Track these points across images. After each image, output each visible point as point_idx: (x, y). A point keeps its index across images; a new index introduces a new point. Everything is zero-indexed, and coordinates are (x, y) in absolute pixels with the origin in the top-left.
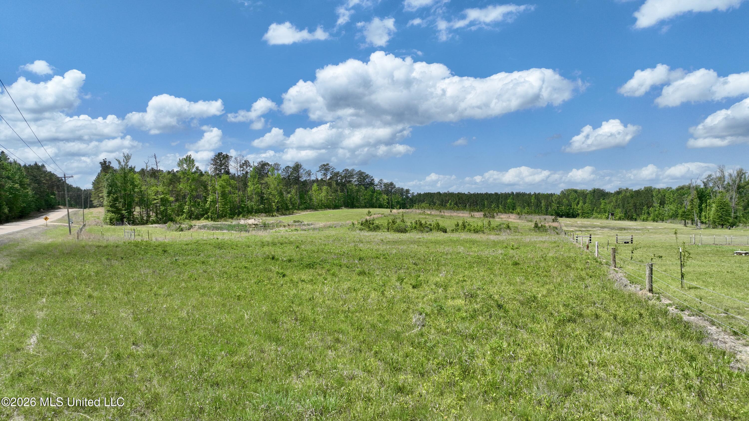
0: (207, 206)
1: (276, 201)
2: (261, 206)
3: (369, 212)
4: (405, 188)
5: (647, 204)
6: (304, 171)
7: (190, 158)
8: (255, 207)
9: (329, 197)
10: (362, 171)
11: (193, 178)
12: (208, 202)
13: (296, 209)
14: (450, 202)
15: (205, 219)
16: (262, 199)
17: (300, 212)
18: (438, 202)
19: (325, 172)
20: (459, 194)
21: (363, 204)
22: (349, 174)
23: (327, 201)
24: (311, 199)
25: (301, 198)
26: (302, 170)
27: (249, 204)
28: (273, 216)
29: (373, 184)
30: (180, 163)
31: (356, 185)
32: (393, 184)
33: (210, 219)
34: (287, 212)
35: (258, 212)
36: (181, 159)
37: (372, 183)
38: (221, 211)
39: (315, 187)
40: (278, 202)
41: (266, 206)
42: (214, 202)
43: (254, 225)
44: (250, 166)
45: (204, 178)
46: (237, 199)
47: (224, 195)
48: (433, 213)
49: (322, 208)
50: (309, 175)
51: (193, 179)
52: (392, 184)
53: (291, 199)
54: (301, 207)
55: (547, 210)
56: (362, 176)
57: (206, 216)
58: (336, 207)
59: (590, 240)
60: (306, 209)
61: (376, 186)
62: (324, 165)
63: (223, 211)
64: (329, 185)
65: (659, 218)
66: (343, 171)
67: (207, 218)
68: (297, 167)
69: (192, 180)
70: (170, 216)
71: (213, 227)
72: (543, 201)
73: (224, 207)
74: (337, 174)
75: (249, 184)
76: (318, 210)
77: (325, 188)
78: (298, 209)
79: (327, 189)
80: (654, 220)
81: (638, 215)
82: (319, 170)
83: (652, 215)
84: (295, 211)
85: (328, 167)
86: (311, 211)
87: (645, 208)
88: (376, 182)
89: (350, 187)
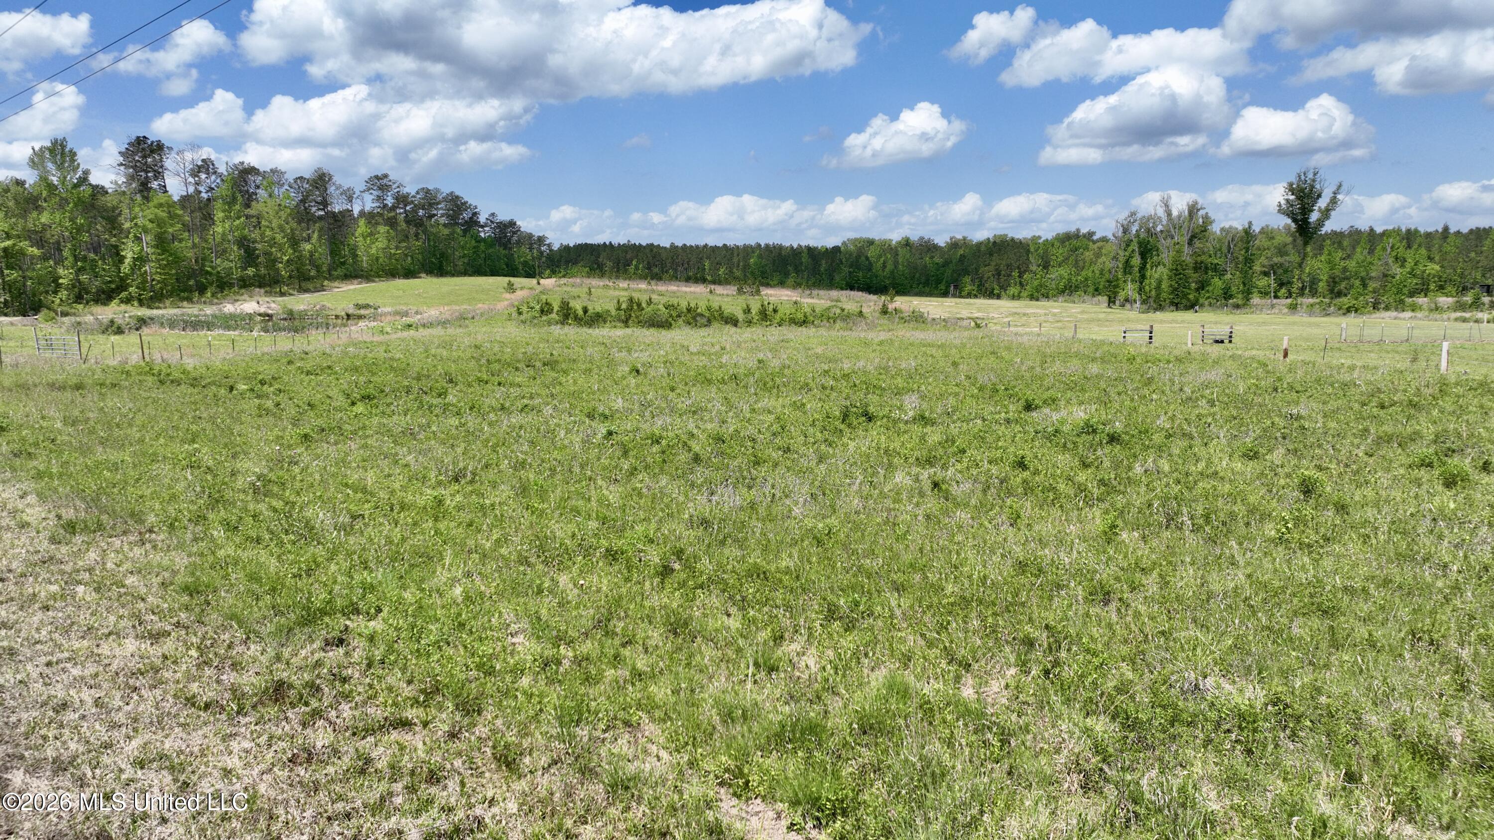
0: (125, 268)
1: (285, 258)
2: (251, 271)
3: (510, 285)
4: (537, 233)
5: (1018, 268)
6: (337, 189)
7: (63, 147)
8: (237, 274)
9: (393, 251)
10: (457, 193)
11: (79, 198)
12: (127, 261)
13: (326, 279)
14: (634, 263)
15: (122, 302)
16: (250, 257)
17: (336, 284)
18: (609, 264)
19: (379, 193)
20: (651, 246)
21: (461, 268)
22: (429, 199)
23: (390, 259)
24: (355, 256)
25: (333, 253)
26: (333, 188)
27: (221, 265)
28: (282, 294)
29: (477, 223)
30: (37, 160)
31: (445, 225)
32: (515, 224)
33: (136, 303)
34: (310, 286)
35: (245, 284)
36: (37, 149)
37: (473, 222)
38: (159, 282)
39: (362, 227)
40: (288, 261)
41: (263, 271)
42: (140, 260)
43: (260, 315)
44: (215, 173)
45: (110, 201)
46: (190, 254)
47: (162, 242)
48: (632, 286)
49: (379, 276)
50: (350, 199)
51: (80, 202)
52: (512, 224)
53: (312, 254)
54: (335, 273)
55: (832, 279)
56: (456, 205)
57: (124, 294)
58: (409, 274)
59: (1151, 338)
60: (348, 277)
61: (482, 227)
62: (377, 177)
63: (163, 282)
64: (392, 223)
65: (1040, 294)
66: (418, 193)
67: (128, 301)
68: (321, 180)
69: (76, 205)
70: (34, 295)
71: (184, 321)
72: (824, 262)
73: (165, 274)
74: (401, 199)
75: (219, 215)
76: (374, 281)
77: (382, 229)
78: (331, 278)
79: (388, 232)
80: (1032, 298)
81: (1001, 287)
82: (369, 189)
83: (1028, 287)
84: (326, 283)
85: (385, 181)
86: (360, 283)
87: (1015, 274)
88: (482, 219)
89: (434, 230)
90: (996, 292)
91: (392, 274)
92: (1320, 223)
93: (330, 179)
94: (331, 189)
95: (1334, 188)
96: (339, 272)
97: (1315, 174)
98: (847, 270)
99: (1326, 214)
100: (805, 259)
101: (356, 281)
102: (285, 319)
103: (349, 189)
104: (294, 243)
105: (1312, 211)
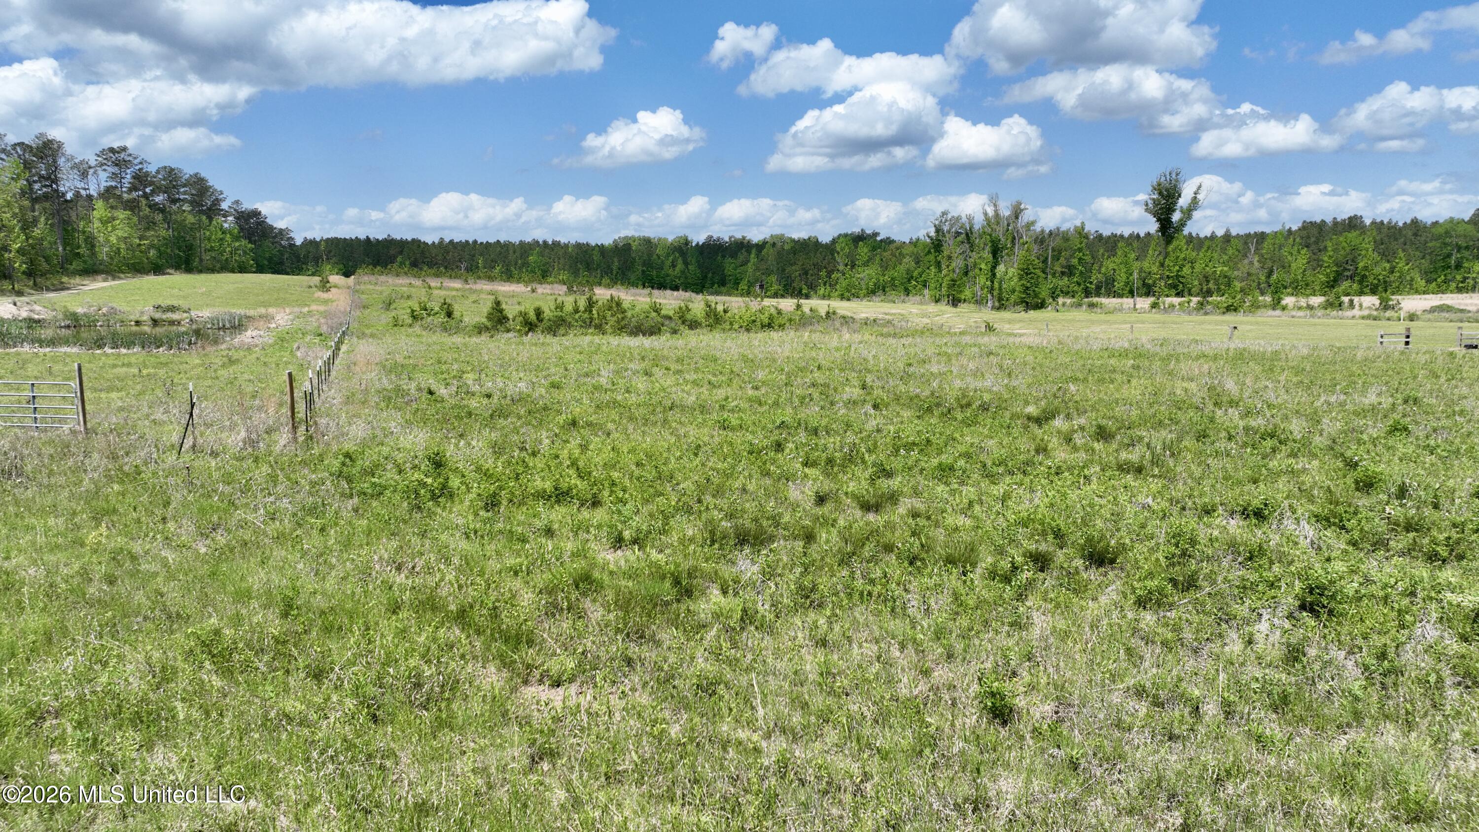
1: (15, 246)
5: (826, 267)
6: (68, 161)
9: (136, 241)
10: (201, 175)
17: (78, 280)
19: (116, 170)
22: (171, 179)
23: (133, 250)
24: (92, 246)
25: (64, 242)
26: (63, 160)
29: (220, 211)
31: (190, 212)
32: (259, 213)
37: (215, 210)
39: (100, 210)
49: (123, 272)
50: (84, 175)
54: (71, 267)
56: (200, 186)
58: (158, 270)
61: (226, 215)
62: (112, 150)
64: (131, 205)
65: (851, 294)
66: (158, 172)
68: (48, 149)
74: (141, 179)
77: (123, 214)
78: (67, 274)
79: (129, 218)
80: (843, 298)
81: (810, 287)
82: (102, 165)
83: (838, 287)
84: (65, 279)
85: (122, 155)
86: (105, 280)
87: (823, 273)
88: (224, 206)
89: (179, 218)
90: (804, 291)
91: (138, 269)
92: (1182, 224)
93: (59, 147)
94: (61, 161)
95: (1195, 189)
96: (75, 265)
97: (1177, 175)
98: (640, 268)
99: (1188, 213)
100: (596, 257)
101: (100, 277)
102: (68, 327)
103: (81, 162)
104: (27, 226)
105: (1174, 211)
